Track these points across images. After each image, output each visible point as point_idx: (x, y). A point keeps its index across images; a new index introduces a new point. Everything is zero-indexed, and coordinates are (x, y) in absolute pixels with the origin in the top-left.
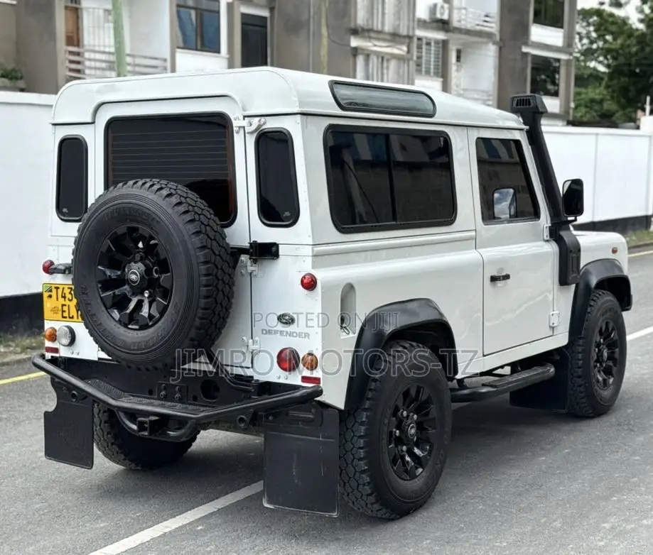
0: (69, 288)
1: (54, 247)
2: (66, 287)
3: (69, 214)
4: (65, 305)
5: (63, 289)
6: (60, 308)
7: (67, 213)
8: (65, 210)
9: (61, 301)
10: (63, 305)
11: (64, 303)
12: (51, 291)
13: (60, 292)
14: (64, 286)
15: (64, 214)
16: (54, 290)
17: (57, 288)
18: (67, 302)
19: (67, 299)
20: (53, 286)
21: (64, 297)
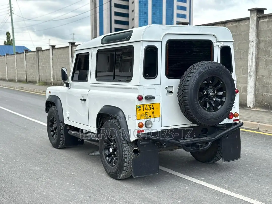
0: (149, 105)
1: (142, 90)
2: (147, 105)
3: (149, 76)
4: (147, 112)
5: (146, 106)
6: (145, 113)
7: (148, 76)
8: (147, 75)
9: (145, 111)
10: (146, 112)
11: (147, 111)
12: (140, 107)
13: (145, 107)
14: (146, 105)
15: (147, 76)
16: (142, 107)
17: (143, 106)
18: (148, 111)
19: (148, 110)
20: (141, 106)
21: (147, 109)
